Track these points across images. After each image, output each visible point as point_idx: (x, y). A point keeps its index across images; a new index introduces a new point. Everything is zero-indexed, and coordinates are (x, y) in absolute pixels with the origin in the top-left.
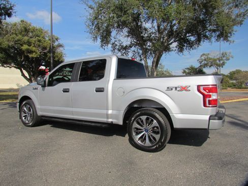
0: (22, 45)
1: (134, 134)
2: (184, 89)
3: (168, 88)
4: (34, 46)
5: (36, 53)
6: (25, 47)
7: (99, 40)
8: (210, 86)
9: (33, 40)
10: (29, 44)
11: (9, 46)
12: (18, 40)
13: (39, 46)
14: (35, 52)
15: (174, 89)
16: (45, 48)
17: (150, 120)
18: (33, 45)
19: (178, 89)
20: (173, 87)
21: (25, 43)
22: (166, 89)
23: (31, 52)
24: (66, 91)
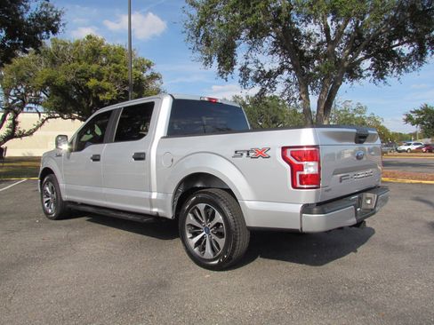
0: (87, 79)
1: (189, 236)
2: (261, 154)
3: (236, 152)
4: (108, 81)
5: (111, 93)
6: (92, 83)
7: (216, 63)
8: (305, 149)
9: (105, 69)
10: (99, 76)
11: (66, 82)
12: (82, 71)
13: (117, 79)
14: (108, 90)
15: (245, 154)
16: (126, 83)
17: (211, 211)
18: (105, 78)
19: (251, 154)
20: (244, 151)
21: (93, 76)
22: (233, 154)
23: (103, 91)
24: (96, 158)
